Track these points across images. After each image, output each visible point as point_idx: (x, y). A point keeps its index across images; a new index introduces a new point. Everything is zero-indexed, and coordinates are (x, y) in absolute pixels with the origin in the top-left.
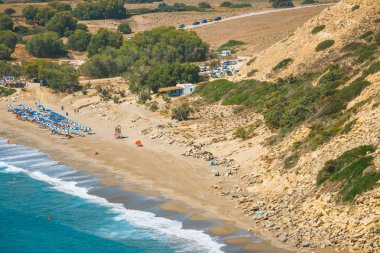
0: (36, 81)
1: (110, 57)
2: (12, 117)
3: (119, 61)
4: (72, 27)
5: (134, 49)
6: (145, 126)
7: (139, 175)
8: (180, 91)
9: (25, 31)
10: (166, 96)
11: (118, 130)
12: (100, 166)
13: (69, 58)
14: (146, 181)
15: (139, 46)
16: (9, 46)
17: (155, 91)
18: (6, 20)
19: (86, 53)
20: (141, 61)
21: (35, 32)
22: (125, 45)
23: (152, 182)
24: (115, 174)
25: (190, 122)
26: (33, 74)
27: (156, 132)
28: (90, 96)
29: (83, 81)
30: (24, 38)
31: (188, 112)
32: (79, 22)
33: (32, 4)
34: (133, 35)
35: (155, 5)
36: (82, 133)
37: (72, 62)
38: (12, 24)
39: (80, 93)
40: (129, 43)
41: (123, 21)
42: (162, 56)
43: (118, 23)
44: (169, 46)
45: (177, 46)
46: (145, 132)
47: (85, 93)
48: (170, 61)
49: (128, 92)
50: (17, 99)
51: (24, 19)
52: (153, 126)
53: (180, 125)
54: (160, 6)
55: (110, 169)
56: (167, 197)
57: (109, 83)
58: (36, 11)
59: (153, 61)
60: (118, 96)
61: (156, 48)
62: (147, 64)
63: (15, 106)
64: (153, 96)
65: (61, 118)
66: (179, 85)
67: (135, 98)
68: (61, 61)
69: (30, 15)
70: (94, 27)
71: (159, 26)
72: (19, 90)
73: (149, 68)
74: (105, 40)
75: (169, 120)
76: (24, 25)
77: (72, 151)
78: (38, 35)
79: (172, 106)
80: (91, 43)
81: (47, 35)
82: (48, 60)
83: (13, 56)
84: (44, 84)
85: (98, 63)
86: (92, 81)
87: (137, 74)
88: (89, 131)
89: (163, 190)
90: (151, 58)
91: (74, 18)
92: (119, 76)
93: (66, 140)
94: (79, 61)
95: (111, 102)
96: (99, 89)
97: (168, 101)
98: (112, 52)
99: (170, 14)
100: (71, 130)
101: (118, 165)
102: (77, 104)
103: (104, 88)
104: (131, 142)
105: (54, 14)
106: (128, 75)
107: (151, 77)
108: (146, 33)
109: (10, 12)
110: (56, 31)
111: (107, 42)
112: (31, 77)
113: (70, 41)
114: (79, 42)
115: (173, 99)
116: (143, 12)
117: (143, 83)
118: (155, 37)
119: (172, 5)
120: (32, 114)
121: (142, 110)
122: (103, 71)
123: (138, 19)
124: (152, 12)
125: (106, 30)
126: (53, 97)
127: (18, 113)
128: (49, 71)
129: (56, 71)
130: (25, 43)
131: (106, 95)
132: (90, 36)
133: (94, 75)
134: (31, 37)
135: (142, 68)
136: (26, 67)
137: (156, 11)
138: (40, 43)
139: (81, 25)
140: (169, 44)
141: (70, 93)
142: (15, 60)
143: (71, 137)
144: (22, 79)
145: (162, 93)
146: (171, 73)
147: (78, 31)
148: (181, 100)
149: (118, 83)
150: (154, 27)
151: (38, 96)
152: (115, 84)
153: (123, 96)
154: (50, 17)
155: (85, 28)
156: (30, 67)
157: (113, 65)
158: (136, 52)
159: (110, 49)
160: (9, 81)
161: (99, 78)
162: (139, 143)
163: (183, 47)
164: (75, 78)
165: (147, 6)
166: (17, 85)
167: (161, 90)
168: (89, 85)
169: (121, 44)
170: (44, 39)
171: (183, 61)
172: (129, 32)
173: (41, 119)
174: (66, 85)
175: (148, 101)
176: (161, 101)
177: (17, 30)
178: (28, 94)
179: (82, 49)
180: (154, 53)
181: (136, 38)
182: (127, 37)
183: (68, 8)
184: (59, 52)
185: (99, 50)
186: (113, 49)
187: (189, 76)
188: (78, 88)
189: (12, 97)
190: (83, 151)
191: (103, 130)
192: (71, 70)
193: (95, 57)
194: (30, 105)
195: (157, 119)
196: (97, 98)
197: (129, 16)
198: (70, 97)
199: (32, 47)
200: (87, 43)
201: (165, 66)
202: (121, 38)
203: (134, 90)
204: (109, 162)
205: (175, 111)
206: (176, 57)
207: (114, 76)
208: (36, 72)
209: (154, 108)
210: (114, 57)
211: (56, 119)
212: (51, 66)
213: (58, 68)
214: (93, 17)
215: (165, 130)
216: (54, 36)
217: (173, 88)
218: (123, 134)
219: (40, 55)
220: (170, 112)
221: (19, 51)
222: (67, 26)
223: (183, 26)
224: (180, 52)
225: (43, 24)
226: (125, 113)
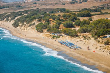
0: (66, 34)
1: (86, 27)
2: (59, 44)
3: (89, 29)
4: (76, 19)
5: (93, 25)
6: (96, 46)
7: (95, 60)
8: (106, 37)
9: (63, 21)
10: (102, 38)
11: (88, 48)
12: (84, 58)
13: (75, 28)
14: (97, 62)
15: (94, 24)
16: (59, 25)
17: (99, 37)
18: (58, 18)
19: (80, 26)
20: (95, 28)
21: (66, 21)
22: (90, 24)
23: (98, 62)
24: (88, 60)
25: (109, 45)
26: (65, 32)
27: (99, 48)
28: (81, 38)
29: (79, 34)
30: (63, 22)
31: (108, 43)
32: (78, 18)
33: (65, 13)
34: (93, 21)
35: (99, 13)
36: (78, 48)
37: (76, 29)
38: (59, 19)
39: (78, 37)
40: (92, 23)
41: (90, 17)
42: (101, 27)
43: (89, 18)
44: (103, 24)
45: (105, 24)
46: (96, 48)
47: (79, 37)
48: (103, 28)
49: (91, 37)
50: (61, 39)
51: (63, 17)
52: (99, 47)
53: (106, 46)
54: (101, 13)
55: (86, 58)
56: (103, 67)
57: (86, 34)
58: (66, 15)
59: (98, 28)
60: (88, 38)
61: (99, 25)
62: (97, 29)
63: (60, 41)
64: (98, 38)
65: (73, 44)
66: (106, 35)
67: (93, 39)
68: (73, 29)
69: (64, 16)
70: (82, 19)
71: (100, 18)
72: (61, 37)
73: (97, 30)
74: (85, 22)
75: (103, 45)
76: (63, 19)
77: (76, 53)
78: (67, 22)
80: (81, 24)
81: (69, 22)
82: (69, 28)
83: (60, 27)
84: (68, 35)
85: (83, 29)
86: (81, 34)
87: (94, 32)
88: (80, 48)
89: (101, 65)
90: (98, 27)
91: (76, 17)
92: (88, 32)
93: (74, 50)
94: (78, 28)
95: (86, 40)
97: (103, 40)
98: (87, 26)
99: (103, 15)
100: (75, 47)
101: (88, 58)
102: (77, 40)
103: (84, 36)
104: (92, 51)
105: (71, 16)
106: (91, 32)
107: (98, 33)
108: (97, 21)
109: (59, 15)
110: (71, 20)
111: (85, 23)
112: (65, 33)
113: (75, 23)
114: (78, 23)
115: (104, 39)
116: (96, 15)
117: (95, 35)
118: (99, 22)
119: (104, 12)
120: (65, 43)
121: (95, 42)
122: (84, 31)
123: (94, 17)
124: (98, 15)
125: (85, 20)
126: (70, 38)
127: (61, 43)
128: (69, 31)
129: (71, 31)
130: (63, 24)
131: (85, 38)
132: (80, 22)
133: (82, 32)
134: (65, 22)
135: (95, 30)
136: (63, 30)
137: (100, 14)
138: (67, 24)
139: (78, 19)
141: (75, 37)
142: (60, 28)
143: (75, 50)
144: (62, 34)
145: (101, 37)
146: (104, 32)
147: (77, 20)
148: (106, 39)
149: (88, 34)
150: (99, 19)
151: (66, 38)
153: (90, 38)
154: (70, 17)
155: (79, 19)
156: (64, 30)
157: (87, 29)
158: (94, 26)
159: (86, 25)
160: (59, 34)
161: (83, 33)
162: (94, 52)
163: (107, 24)
164: (76, 33)
165: (97, 13)
166: (61, 35)
167: (101, 36)
168: (80, 35)
169: (89, 24)
170: (68, 22)
171: (107, 28)
172: (92, 20)
173: (67, 45)
174: (74, 35)
175: (97, 40)
176: (101, 40)
177: (61, 20)
178: (64, 38)
179: (79, 25)
180: (99, 26)
181: (93, 22)
182: (91, 22)
183: (75, 14)
185: (83, 25)
186: (87, 25)
187: (109, 33)
188: (77, 36)
189: (59, 39)
190: (79, 53)
191: (84, 48)
192: (75, 31)
193: (82, 27)
194: (64, 41)
195: (100, 45)
196: (83, 39)
197: (92, 16)
198: (75, 38)
199: (65, 25)
200: (80, 24)
201: (102, 30)
202: (89, 22)
203: (93, 37)
204: (86, 56)
205: (105, 42)
206: (105, 27)
208: (66, 32)
209: (99, 41)
210: (87, 27)
211: (71, 44)
212: (70, 30)
213: (72, 30)
214: (81, 16)
215: (102, 48)
216: (71, 22)
217: (104, 36)
218: (90, 49)
219: (67, 27)
220: (103, 43)
221: (62, 26)
222: (75, 19)
223: (107, 18)
224: (106, 26)
225: (68, 19)
226: (90, 43)
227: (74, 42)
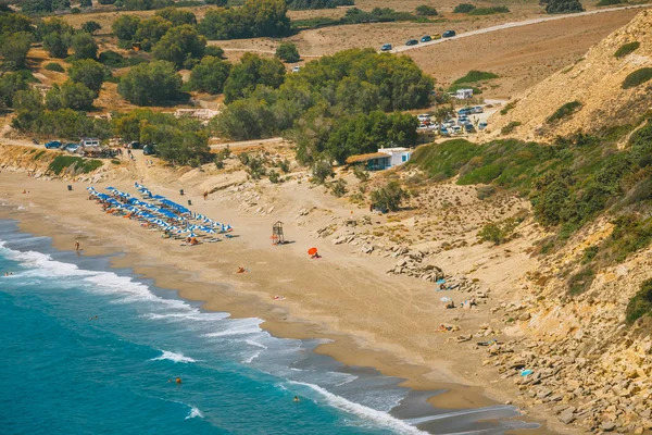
0: (136, 146)
1: (263, 103)
2: (96, 209)
3: (278, 110)
4: (199, 52)
5: (304, 89)
6: (326, 222)
7: (315, 306)
8: (386, 161)
9: (118, 60)
10: (360, 169)
11: (278, 230)
12: (247, 292)
13: (192, 105)
14: (328, 319)
15: (313, 83)
16: (90, 86)
17: (342, 161)
18: (85, 42)
19: (222, 97)
20: (316, 109)
21: (134, 62)
22: (288, 81)
23: (337, 319)
24: (273, 307)
25: (401, 214)
26: (132, 134)
27: (343, 232)
28: (230, 172)
29: (216, 146)
30: (116, 72)
31: (398, 198)
32: (210, 43)
33: (127, 13)
34: (302, 65)
35: (341, 11)
36: (216, 236)
37: (198, 113)
38: (95, 49)
39: (212, 166)
40: (295, 77)
41: (285, 40)
42: (352, 101)
43: (277, 44)
44: (363, 83)
45: (378, 82)
46: (324, 232)
47: (220, 166)
48: (367, 109)
49: (294, 163)
50: (106, 177)
51: (116, 39)
52: (340, 222)
53: (385, 221)
54: (349, 13)
55: (265, 296)
56: (363, 345)
57: (262, 148)
58: (136, 25)
59: (337, 110)
60: (277, 170)
61: (342, 86)
62: (327, 114)
63: (101, 189)
64: (338, 171)
65: (179, 210)
66: (382, 151)
67: (307, 174)
68: (178, 112)
69: (126, 33)
70: (235, 51)
71: (347, 47)
72: (107, 162)
73: (330, 121)
74: (255, 73)
75: (366, 211)
76: (116, 49)
77: (199, 266)
78: (140, 66)
79: (372, 187)
80: (230, 80)
81: (154, 67)
82: (156, 110)
83: (97, 102)
84: (151, 151)
85: (242, 115)
86: (233, 145)
87: (310, 132)
88: (227, 233)
89: (355, 333)
90: (333, 104)
91: (201, 37)
92: (278, 135)
93: (189, 247)
94: (210, 110)
95: (265, 181)
96: (244, 158)
97: (365, 179)
98: (266, 95)
99: (367, 27)
100: (197, 228)
101: (278, 291)
102: (206, 186)
103: (252, 156)
104: (300, 250)
105: (165, 29)
106: (295, 133)
107: (332, 137)
108: (325, 61)
109: (92, 27)
110: (170, 59)
111: (257, 76)
112: (128, 139)
113: (193, 77)
114: (210, 78)
115: (372, 175)
116: (319, 24)
117: (320, 148)
118: (339, 68)
119: (369, 10)
120: (130, 202)
121: (318, 195)
122: (250, 127)
123: (311, 36)
124: (336, 23)
125: (256, 57)
126: (166, 173)
127: (107, 202)
128: (158, 128)
129: (170, 129)
130: (116, 80)
131: (256, 169)
132: (227, 67)
133: (236, 135)
134: (127, 69)
135: (318, 122)
136: (119, 122)
137: (343, 22)
138: (143, 80)
139: (212, 48)
140: (366, 79)
141: (195, 166)
142: (99, 110)
143: (196, 242)
144: (112, 144)
145: (353, 164)
146: (368, 129)
147: (208, 59)
148: (386, 176)
149: (276, 147)
150: (338, 49)
151: (142, 173)
152: (271, 150)
153: (285, 169)
154: (159, 36)
155: (219, 54)
156: (125, 123)
157: (267, 116)
158: (307, 94)
159: (262, 88)
160: (90, 148)
161: (245, 139)
162: (314, 253)
163: (389, 84)
164: (202, 141)
165: (327, 13)
166: (104, 154)
167: (351, 159)
168: (227, 152)
169: (282, 81)
170: (149, 72)
171: (389, 108)
172: (295, 59)
173: (146, 212)
174: (188, 152)
175: (329, 179)
176: (351, 179)
177: (103, 58)
178: (123, 169)
179: (215, 89)
180: (339, 95)
181: (307, 69)
182: (293, 69)
183: (190, 19)
184: (175, 96)
185: (245, 90)
186: (268, 90)
187: (400, 136)
188: (208, 157)
189: (96, 175)
190: (217, 266)
191: (252, 230)
192: (196, 125)
193: (239, 102)
194: (127, 188)
195: (345, 209)
196: (241, 175)
197: (296, 32)
198: (194, 172)
199: (129, 87)
200: (223, 81)
201: (358, 117)
202: (282, 71)
203: (306, 161)
204: (263, 285)
205: (376, 195)
206: (378, 102)
207: (270, 136)
208: (136, 131)
209: (340, 190)
210: (270, 103)
211: (171, 211)
212: (162, 120)
213: (173, 122)
214: (232, 35)
215: (358, 230)
216: (167, 67)
217: (372, 156)
218: (286, 236)
219: (143, 102)
220: (368, 197)
221: (108, 95)
222: (190, 50)
223: (389, 47)
224: (384, 94)
225: (148, 48)
226: (290, 200)
227: (188, 196)
